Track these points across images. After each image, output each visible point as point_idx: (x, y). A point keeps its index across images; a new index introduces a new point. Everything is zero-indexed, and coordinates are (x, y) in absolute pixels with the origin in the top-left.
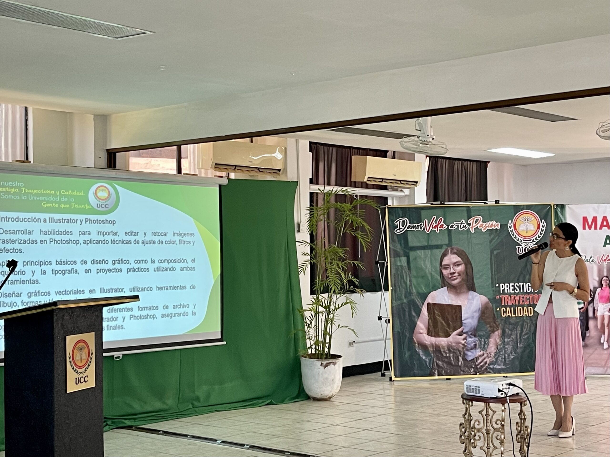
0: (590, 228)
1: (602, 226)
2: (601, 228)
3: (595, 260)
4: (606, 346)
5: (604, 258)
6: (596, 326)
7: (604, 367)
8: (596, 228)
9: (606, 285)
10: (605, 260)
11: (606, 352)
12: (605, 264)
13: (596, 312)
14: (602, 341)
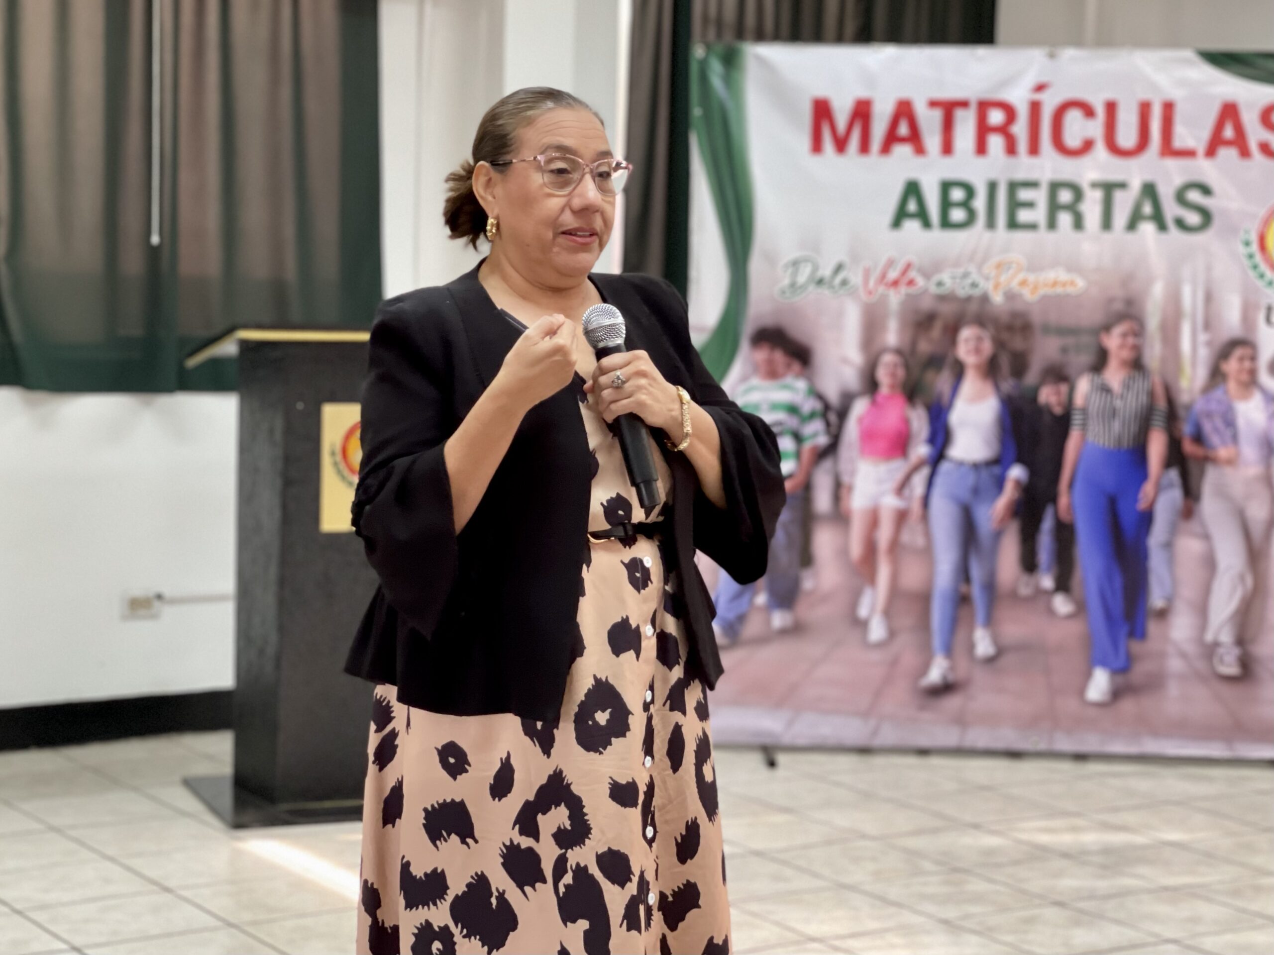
0: (841, 145)
1: (891, 139)
2: (886, 149)
3: (856, 279)
4: (877, 631)
5: (893, 275)
6: (844, 551)
7: (865, 715)
8: (865, 147)
9: (892, 387)
10: (895, 283)
11: (875, 656)
12: (895, 299)
13: (844, 492)
14: (863, 611)
